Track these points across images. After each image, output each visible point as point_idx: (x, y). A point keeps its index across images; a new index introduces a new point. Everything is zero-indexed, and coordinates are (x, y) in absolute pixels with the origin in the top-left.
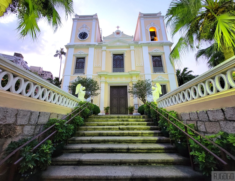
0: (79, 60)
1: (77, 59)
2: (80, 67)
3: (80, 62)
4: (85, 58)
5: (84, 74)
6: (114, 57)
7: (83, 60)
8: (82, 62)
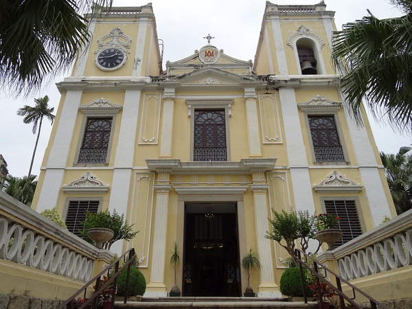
0: (96, 123)
1: (90, 121)
2: (96, 145)
3: (97, 129)
4: (111, 118)
5: (107, 165)
6: (197, 118)
7: (105, 123)
8: (101, 129)
